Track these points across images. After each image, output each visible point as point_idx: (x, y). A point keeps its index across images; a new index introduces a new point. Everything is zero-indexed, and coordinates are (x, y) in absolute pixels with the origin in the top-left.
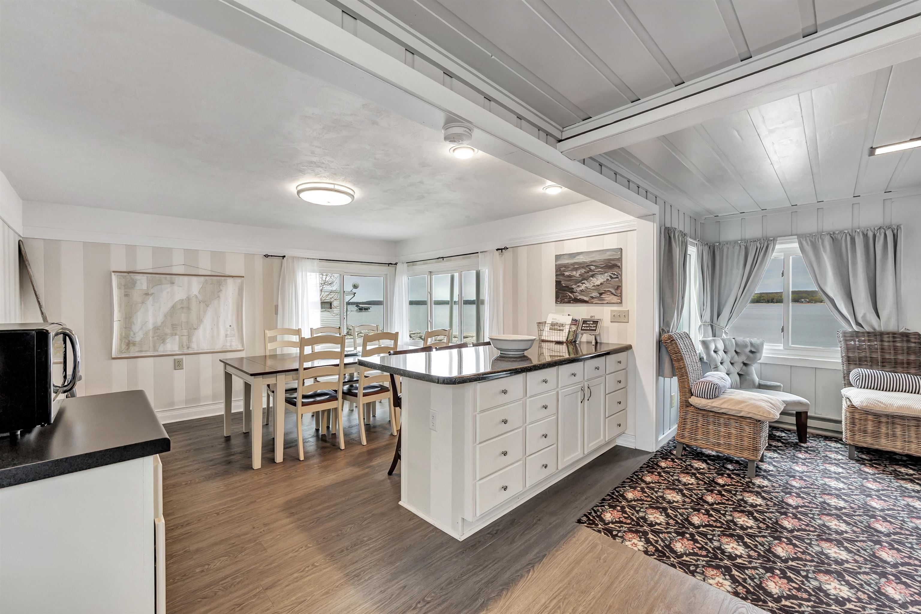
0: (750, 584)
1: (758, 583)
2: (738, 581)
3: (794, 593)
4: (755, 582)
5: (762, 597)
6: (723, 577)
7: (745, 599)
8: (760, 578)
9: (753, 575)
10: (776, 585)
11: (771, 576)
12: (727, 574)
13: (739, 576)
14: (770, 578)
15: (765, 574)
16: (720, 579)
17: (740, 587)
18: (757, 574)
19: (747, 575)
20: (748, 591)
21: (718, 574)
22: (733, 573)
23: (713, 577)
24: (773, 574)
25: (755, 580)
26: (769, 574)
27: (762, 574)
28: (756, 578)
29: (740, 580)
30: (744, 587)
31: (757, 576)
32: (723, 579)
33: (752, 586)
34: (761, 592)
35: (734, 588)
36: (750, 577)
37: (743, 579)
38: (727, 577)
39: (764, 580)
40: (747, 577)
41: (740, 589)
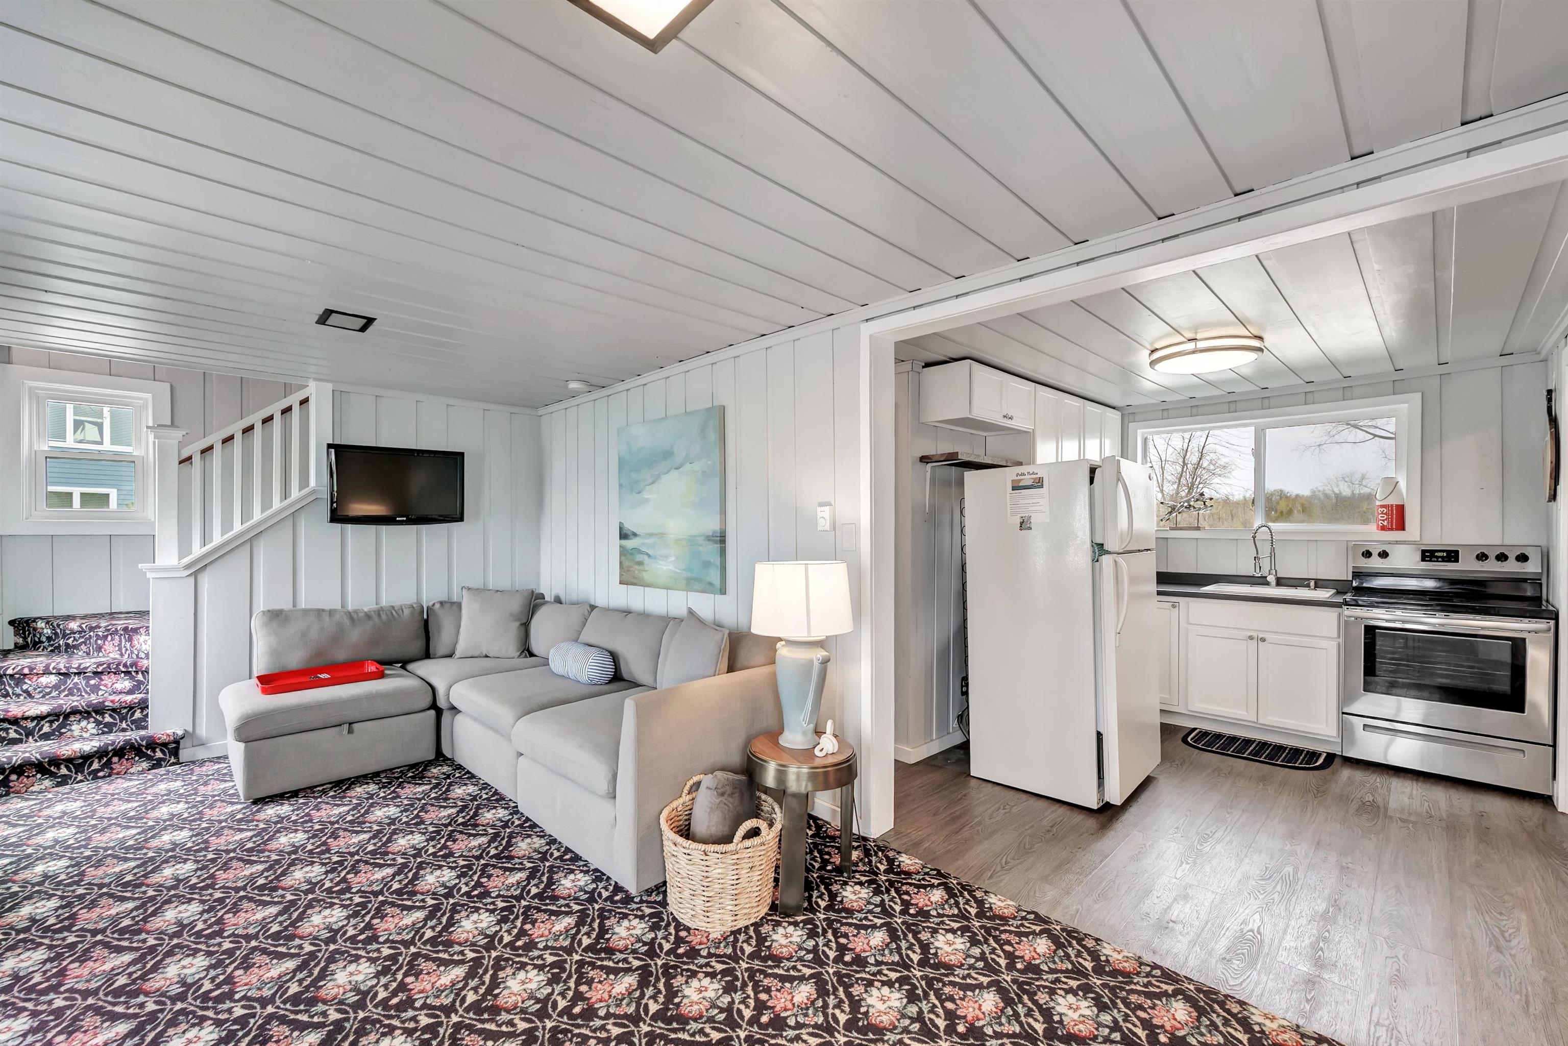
0: (1218, 1015)
1: (1204, 1018)
2: (1239, 1021)
3: (1149, 1001)
4: (1209, 1019)
5: (1201, 996)
6: (1264, 1028)
7: (1226, 996)
8: (1198, 1028)
9: (1210, 1032)
10: (1173, 1015)
11: (1178, 1029)
12: (1258, 1035)
13: (1236, 1029)
14: (1180, 1026)
15: (1188, 1034)
16: (1270, 1026)
17: (1235, 1011)
18: (1202, 1035)
19: (1221, 1033)
20: (1222, 1005)
21: (1274, 1033)
22: (1247, 1036)
23: (1283, 1029)
24: (1172, 1034)
25: (1208, 1023)
26: (1180, 1034)
27: (1192, 1035)
28: (1207, 1026)
29: (1234, 1022)
30: (1228, 1011)
31: (1203, 1030)
32: (1265, 1025)
33: (1214, 1012)
34: (1202, 1004)
35: (1245, 1010)
36: (1217, 1028)
37: (1230, 1026)
38: (1257, 1028)
39: (1192, 1022)
40: (1222, 1028)
41: (1235, 1009)
